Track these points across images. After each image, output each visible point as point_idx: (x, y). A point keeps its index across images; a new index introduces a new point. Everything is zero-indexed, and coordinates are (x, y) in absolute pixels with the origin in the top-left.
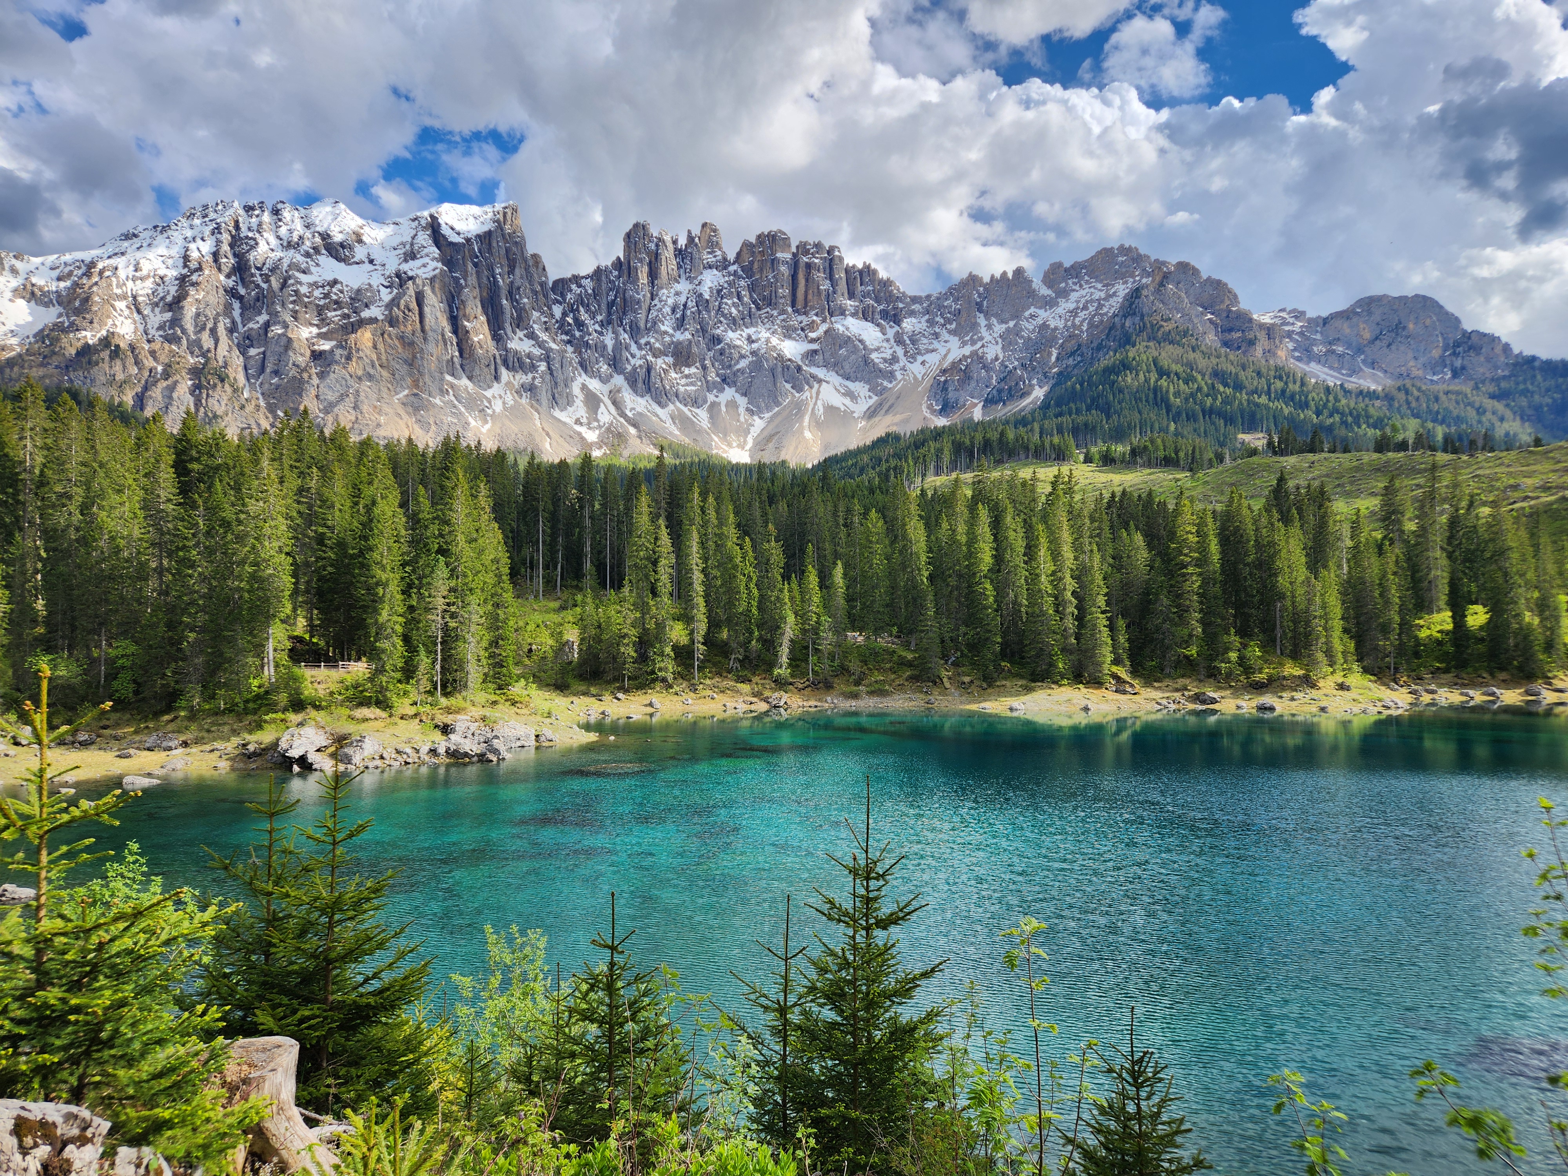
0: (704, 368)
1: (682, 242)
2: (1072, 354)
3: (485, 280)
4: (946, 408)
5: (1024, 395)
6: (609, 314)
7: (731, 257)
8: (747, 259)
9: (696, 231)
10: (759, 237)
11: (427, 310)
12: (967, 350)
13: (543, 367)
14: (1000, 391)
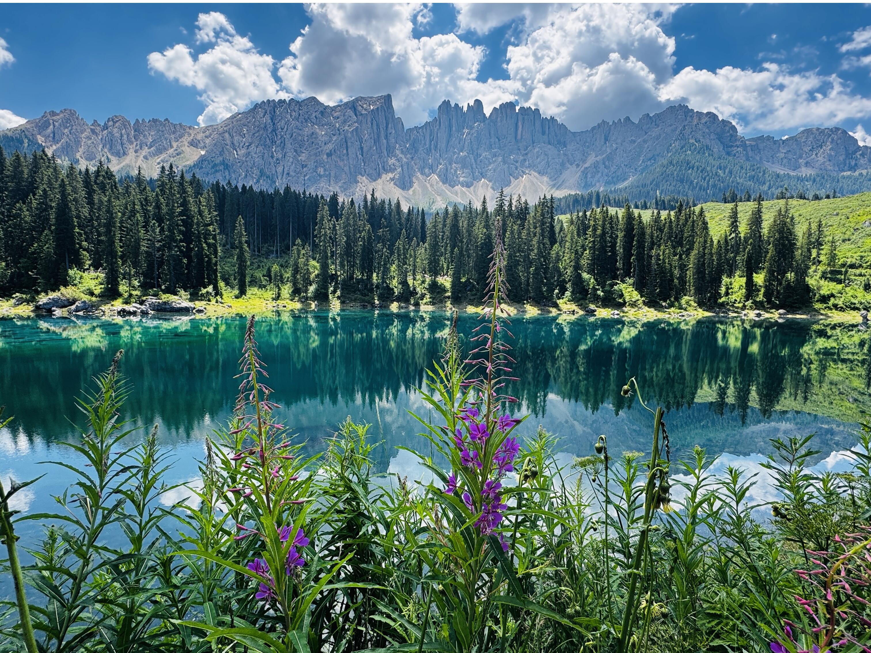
0: (472, 168)
1: (465, 109)
2: (650, 159)
3: (375, 131)
4: (586, 186)
5: (625, 179)
6: (430, 145)
7: (488, 115)
8: (494, 117)
9: (472, 103)
10: (500, 106)
11: (349, 144)
12: (599, 158)
13: (399, 170)
14: (613, 178)
